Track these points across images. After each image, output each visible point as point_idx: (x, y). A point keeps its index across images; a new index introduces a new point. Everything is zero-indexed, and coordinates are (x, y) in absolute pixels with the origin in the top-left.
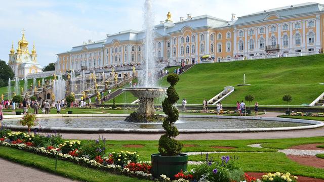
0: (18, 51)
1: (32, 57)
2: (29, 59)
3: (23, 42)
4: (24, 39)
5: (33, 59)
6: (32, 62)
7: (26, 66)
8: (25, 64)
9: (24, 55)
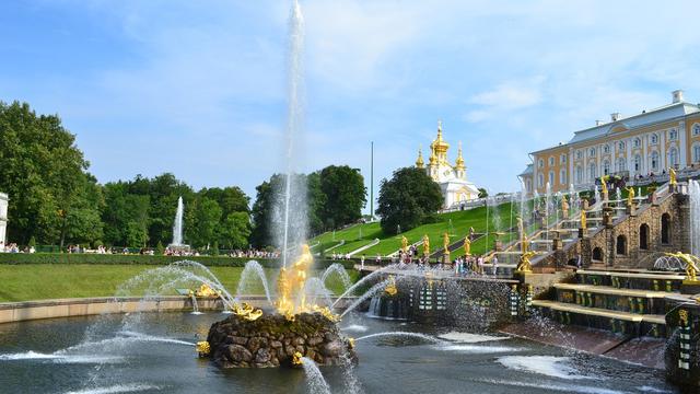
0: (431, 160)
1: (456, 172)
2: (452, 175)
3: (441, 144)
4: (441, 139)
5: (459, 175)
6: (458, 181)
7: (450, 187)
8: (447, 183)
9: (442, 169)
